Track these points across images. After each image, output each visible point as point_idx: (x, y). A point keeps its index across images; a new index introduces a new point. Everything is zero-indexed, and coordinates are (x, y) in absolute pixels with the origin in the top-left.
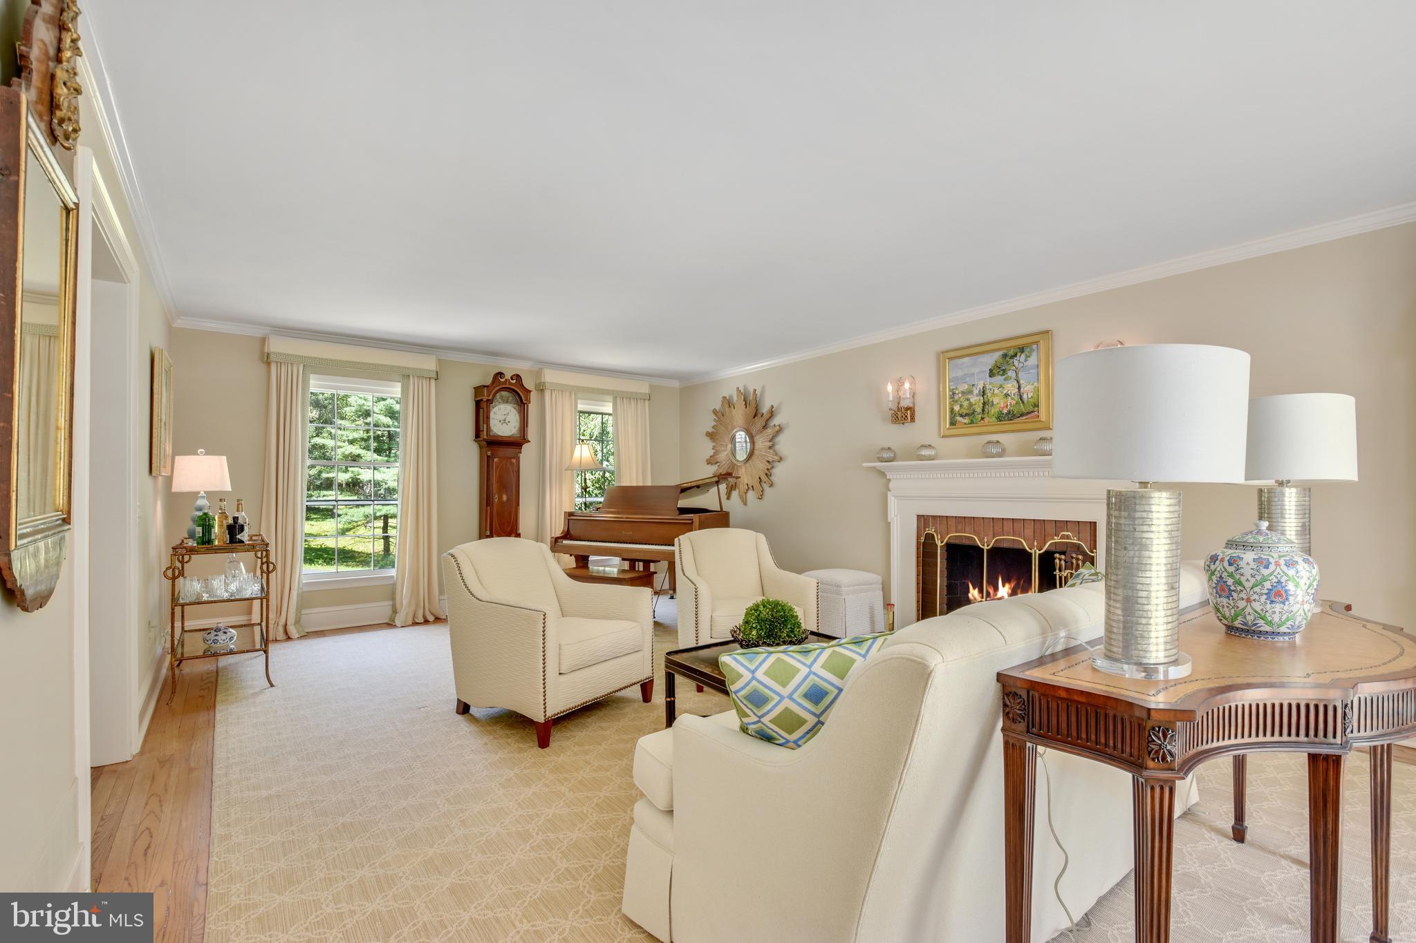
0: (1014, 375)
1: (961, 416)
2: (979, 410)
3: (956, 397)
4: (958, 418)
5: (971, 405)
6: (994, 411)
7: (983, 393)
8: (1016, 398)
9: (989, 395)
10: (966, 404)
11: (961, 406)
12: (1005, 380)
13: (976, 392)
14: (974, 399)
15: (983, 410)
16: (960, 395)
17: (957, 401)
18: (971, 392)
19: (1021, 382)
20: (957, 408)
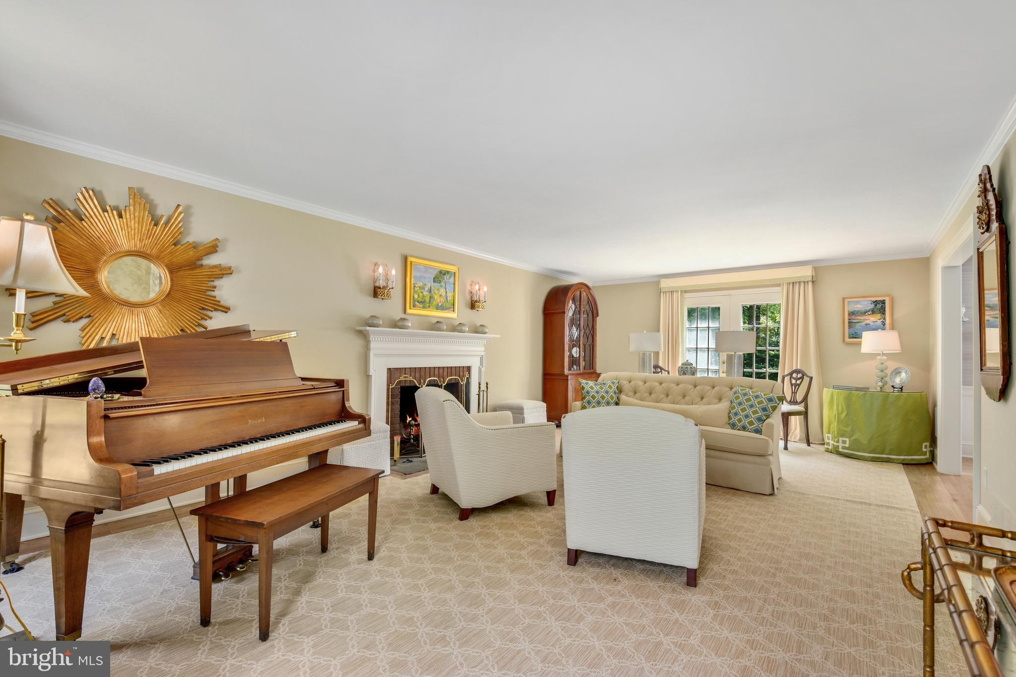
0: (444, 285)
1: (418, 302)
2: (428, 300)
3: (416, 289)
4: (417, 303)
5: (424, 296)
6: (435, 303)
7: (430, 291)
8: (445, 298)
9: (433, 293)
10: (421, 295)
11: (418, 295)
12: (440, 286)
13: (426, 289)
14: (425, 293)
15: (430, 302)
16: (418, 288)
17: (416, 292)
18: (424, 288)
19: (447, 290)
20: (416, 296)
